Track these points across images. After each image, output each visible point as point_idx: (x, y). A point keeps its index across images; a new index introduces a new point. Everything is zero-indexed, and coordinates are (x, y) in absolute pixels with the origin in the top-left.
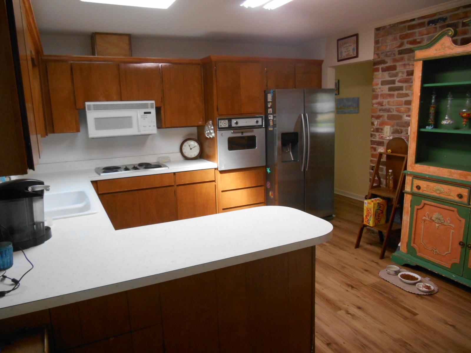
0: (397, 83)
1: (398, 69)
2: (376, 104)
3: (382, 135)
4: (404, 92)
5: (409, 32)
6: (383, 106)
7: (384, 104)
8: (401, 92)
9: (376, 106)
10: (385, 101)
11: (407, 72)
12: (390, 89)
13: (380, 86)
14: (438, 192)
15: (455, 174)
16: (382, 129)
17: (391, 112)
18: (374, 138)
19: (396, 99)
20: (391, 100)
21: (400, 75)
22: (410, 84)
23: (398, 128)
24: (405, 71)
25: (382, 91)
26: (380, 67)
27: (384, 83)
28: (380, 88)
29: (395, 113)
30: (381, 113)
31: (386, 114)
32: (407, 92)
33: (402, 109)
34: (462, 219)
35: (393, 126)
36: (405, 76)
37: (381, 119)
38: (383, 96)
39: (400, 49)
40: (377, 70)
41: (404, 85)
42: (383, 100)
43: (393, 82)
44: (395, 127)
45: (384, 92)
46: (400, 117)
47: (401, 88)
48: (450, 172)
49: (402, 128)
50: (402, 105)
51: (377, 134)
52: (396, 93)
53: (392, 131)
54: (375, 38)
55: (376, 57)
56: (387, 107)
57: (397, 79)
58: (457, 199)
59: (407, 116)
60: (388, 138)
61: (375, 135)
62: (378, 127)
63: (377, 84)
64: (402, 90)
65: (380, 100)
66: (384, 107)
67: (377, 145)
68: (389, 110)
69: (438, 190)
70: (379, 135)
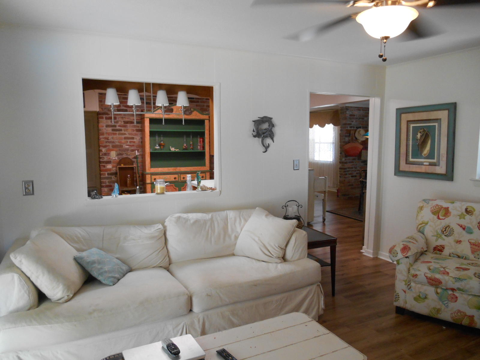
0: (117, 126)
1: (117, 119)
2: (103, 138)
3: (110, 157)
4: (123, 132)
5: (123, 100)
6: (108, 139)
7: (110, 138)
8: (121, 132)
9: (103, 139)
10: (110, 137)
11: (124, 122)
12: (113, 130)
13: (105, 127)
14: (165, 179)
15: (171, 169)
16: (109, 154)
17: (115, 143)
18: (103, 159)
19: (118, 136)
20: (115, 136)
21: (120, 122)
22: (127, 128)
23: (121, 152)
24: (122, 121)
25: (107, 131)
26: (104, 116)
27: (107, 126)
28: (105, 129)
29: (117, 144)
30: (108, 144)
31: (111, 145)
32: (125, 132)
33: (123, 141)
34: (176, 188)
35: (116, 151)
36: (123, 123)
37: (108, 147)
38: (109, 134)
39: (119, 108)
40: (102, 118)
41: (123, 128)
42: (109, 136)
43: (115, 126)
44: (118, 152)
45: (108, 132)
46: (121, 146)
47: (121, 130)
48: (169, 169)
49: (123, 152)
50: (122, 139)
51: (105, 157)
52: (117, 132)
53: (117, 154)
54: (99, 98)
55: (101, 109)
56: (112, 140)
57: (118, 125)
58: (174, 180)
59: (126, 145)
60: (114, 158)
61: (104, 158)
62: (105, 152)
63: (103, 127)
64: (122, 131)
65: (105, 136)
66: (109, 141)
67: (105, 163)
68: (113, 142)
69: (165, 178)
70: (107, 157)
